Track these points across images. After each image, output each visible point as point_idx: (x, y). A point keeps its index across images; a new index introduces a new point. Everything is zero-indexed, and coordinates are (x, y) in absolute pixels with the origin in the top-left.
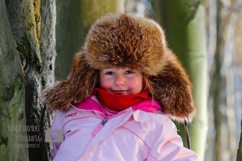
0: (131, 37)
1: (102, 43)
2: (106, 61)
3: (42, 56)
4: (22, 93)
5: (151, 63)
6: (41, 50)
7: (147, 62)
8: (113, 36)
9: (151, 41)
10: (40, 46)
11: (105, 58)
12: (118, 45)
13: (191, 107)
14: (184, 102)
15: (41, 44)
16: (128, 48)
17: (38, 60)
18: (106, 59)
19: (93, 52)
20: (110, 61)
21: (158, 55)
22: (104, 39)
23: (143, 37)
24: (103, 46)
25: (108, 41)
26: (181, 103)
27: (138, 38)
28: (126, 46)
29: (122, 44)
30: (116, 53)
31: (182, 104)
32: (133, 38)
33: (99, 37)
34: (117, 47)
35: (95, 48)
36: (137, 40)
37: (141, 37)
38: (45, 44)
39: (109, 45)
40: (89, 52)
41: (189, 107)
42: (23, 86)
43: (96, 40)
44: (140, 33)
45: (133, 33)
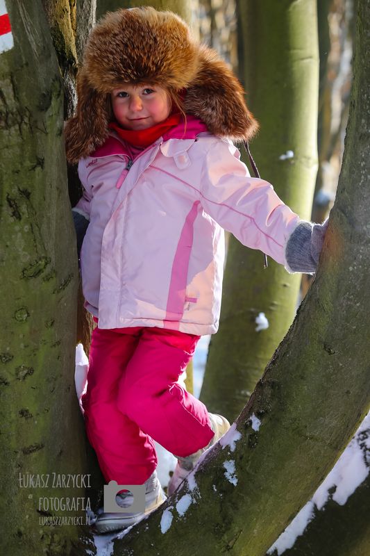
0: (142, 42)
1: (105, 57)
2: (113, 80)
3: (78, 54)
4: (61, 102)
5: (176, 72)
6: (77, 45)
7: (170, 73)
8: (117, 45)
9: (169, 42)
10: (76, 40)
11: (111, 76)
12: (125, 57)
13: (246, 120)
14: (235, 115)
15: (77, 38)
16: (140, 58)
17: (74, 59)
18: (113, 77)
19: (95, 70)
20: (120, 80)
21: (183, 60)
22: (106, 51)
23: (158, 39)
24: (106, 60)
25: (112, 53)
26: (231, 117)
27: (151, 42)
28: (137, 56)
29: (130, 54)
30: (124, 67)
31: (234, 118)
32: (144, 43)
33: (99, 49)
34: (125, 59)
35: (96, 65)
36: (150, 45)
37: (155, 39)
38: (82, 37)
39: (114, 58)
40: (91, 71)
41: (243, 120)
42: (62, 92)
43: (96, 54)
44: (152, 34)
45: (143, 37)
